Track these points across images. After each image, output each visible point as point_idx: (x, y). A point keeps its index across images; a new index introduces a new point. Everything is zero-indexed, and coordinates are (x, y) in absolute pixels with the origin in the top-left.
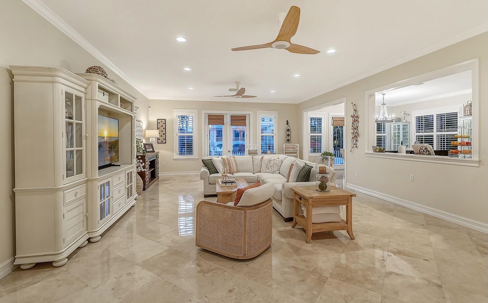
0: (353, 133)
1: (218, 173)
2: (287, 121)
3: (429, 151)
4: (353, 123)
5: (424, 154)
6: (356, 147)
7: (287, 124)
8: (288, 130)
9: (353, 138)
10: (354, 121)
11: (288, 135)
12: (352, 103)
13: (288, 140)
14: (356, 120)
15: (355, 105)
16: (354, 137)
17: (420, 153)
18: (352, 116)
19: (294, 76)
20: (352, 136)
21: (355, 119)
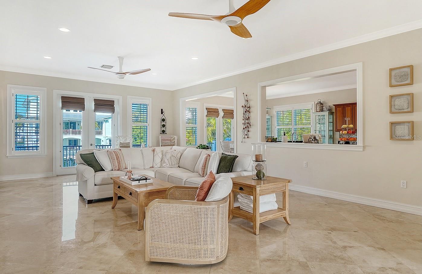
0: (244, 124)
1: (104, 170)
2: (162, 110)
3: (317, 140)
4: (244, 114)
5: (312, 143)
6: (248, 137)
7: (162, 113)
8: (163, 120)
9: (244, 129)
10: (246, 112)
11: (164, 126)
12: (243, 93)
13: (163, 131)
14: (248, 111)
15: (247, 95)
16: (246, 128)
17: (309, 142)
18: (242, 106)
19: (192, 59)
20: (243, 126)
21: (246, 110)
